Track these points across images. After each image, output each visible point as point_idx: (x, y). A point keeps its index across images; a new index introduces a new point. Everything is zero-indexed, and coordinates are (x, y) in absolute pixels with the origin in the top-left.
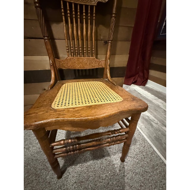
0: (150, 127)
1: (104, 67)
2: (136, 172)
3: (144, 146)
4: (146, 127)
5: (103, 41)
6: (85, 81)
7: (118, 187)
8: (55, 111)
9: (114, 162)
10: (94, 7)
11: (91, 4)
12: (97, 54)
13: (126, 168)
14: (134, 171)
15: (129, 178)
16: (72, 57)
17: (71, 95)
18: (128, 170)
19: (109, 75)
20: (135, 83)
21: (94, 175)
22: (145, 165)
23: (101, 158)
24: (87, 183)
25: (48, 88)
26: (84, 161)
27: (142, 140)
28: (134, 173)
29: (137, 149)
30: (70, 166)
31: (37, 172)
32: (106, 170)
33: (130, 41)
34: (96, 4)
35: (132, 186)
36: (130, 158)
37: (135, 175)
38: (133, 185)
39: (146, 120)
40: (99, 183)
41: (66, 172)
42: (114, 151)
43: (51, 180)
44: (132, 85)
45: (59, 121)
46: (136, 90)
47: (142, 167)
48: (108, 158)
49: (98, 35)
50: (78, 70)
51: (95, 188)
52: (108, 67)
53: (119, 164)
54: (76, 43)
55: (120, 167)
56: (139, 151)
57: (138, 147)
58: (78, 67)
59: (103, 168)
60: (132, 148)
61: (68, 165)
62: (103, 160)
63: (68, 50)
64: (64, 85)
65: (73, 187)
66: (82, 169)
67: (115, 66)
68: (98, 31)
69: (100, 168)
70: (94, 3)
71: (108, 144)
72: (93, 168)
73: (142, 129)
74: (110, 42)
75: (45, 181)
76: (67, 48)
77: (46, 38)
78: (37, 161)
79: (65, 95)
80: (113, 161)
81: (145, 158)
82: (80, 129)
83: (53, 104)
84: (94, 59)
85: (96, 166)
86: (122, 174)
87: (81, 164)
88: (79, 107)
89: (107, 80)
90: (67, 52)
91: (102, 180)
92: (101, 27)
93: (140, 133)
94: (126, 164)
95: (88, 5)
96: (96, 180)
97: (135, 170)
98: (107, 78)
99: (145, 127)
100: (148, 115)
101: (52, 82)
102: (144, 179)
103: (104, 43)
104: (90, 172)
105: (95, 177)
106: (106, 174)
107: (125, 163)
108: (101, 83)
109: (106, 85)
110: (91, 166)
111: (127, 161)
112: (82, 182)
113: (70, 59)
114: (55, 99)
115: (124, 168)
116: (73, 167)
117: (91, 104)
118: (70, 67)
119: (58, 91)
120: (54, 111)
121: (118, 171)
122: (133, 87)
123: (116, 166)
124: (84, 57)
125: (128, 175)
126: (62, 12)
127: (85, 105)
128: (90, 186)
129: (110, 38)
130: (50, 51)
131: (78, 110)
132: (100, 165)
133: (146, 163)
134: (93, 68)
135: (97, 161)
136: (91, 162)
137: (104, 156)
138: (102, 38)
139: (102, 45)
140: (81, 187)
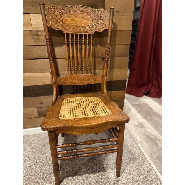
0: (155, 146)
1: (101, 83)
3: (142, 164)
4: (150, 146)
5: (101, 58)
6: (82, 96)
8: (63, 120)
9: (110, 177)
10: (92, 35)
11: (89, 33)
12: (95, 69)
13: (120, 181)
16: (72, 75)
17: (71, 109)
19: (105, 91)
20: (148, 94)
23: (97, 173)
25: (52, 104)
26: (81, 174)
27: (142, 158)
29: (135, 167)
30: (67, 177)
31: (37, 180)
32: (101, 182)
33: (128, 56)
34: (93, 33)
36: (126, 174)
39: (152, 139)
42: (111, 168)
44: (145, 96)
45: (66, 126)
46: (148, 103)
47: (136, 181)
48: (104, 173)
49: (96, 53)
50: (77, 86)
52: (105, 83)
53: (115, 178)
54: (75, 63)
55: (115, 180)
56: (137, 168)
57: (136, 164)
58: (77, 83)
59: (99, 180)
60: (130, 166)
61: (65, 177)
62: (99, 174)
63: (69, 69)
64: (65, 100)
66: (79, 180)
67: (114, 80)
68: (96, 50)
69: (95, 180)
70: (92, 33)
71: (101, 152)
72: (88, 180)
73: (145, 148)
74: (106, 61)
76: (68, 68)
77: (51, 62)
78: (35, 172)
79: (67, 109)
80: (108, 176)
81: (141, 174)
82: (78, 133)
83: (60, 116)
84: (92, 75)
85: (92, 178)
87: (77, 177)
88: (78, 118)
89: (104, 95)
90: (68, 71)
92: (99, 47)
93: (142, 152)
94: (121, 178)
95: (87, 34)
97: (129, 183)
98: (104, 93)
99: (148, 147)
100: (156, 134)
101: (54, 98)
103: (102, 60)
104: (86, 183)
107: (120, 178)
108: (98, 98)
109: (102, 100)
110: (87, 179)
113: (70, 77)
114: (60, 113)
116: (70, 178)
117: (87, 116)
118: (69, 84)
119: (61, 106)
120: (61, 121)
121: (112, 184)
122: (144, 100)
123: (111, 180)
124: (82, 74)
126: (65, 39)
127: (82, 117)
129: (106, 59)
130: (54, 72)
131: (77, 120)
132: (95, 178)
133: (141, 178)
134: (91, 84)
135: (92, 175)
136: (87, 175)
137: (100, 171)
138: (99, 55)
139: (100, 61)
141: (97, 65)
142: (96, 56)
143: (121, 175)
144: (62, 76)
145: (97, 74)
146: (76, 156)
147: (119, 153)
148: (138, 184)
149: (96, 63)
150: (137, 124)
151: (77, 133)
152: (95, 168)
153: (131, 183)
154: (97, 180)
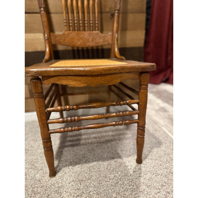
1: (111, 43)
2: (157, 173)
5: (109, 14)
7: (130, 186)
9: (127, 164)
13: (143, 169)
15: (147, 178)
16: (71, 32)
18: (146, 172)
20: (167, 81)
21: (99, 174)
23: (108, 160)
24: (89, 181)
26: (86, 162)
28: (155, 174)
29: (162, 152)
30: (67, 166)
32: (115, 171)
35: (149, 186)
36: (150, 160)
37: (155, 176)
38: (151, 185)
40: (105, 182)
41: (61, 171)
42: (128, 154)
43: (41, 178)
44: (163, 84)
46: (168, 90)
47: (166, 168)
48: (119, 160)
49: (103, 7)
51: (99, 186)
55: (135, 168)
56: (164, 153)
59: (112, 169)
60: (155, 150)
61: (63, 166)
62: (112, 162)
63: (66, 23)
64: (61, 61)
65: (70, 185)
66: (83, 170)
68: (103, 2)
69: (107, 168)
72: (97, 168)
74: (117, 11)
75: (33, 178)
80: (125, 163)
85: (102, 167)
86: (138, 175)
87: (80, 165)
90: (65, 25)
91: (110, 179)
94: (144, 166)
96: (101, 179)
97: (156, 171)
103: (111, 17)
104: (93, 172)
105: (100, 177)
106: (114, 175)
107: (142, 165)
110: (95, 167)
111: (146, 163)
112: (82, 181)
113: (68, 35)
115: (141, 169)
116: (70, 167)
121: (131, 172)
123: (129, 167)
124: (85, 31)
125: (145, 176)
128: (93, 184)
129: (116, 8)
132: (107, 166)
135: (102, 162)
136: (95, 163)
137: (113, 158)
138: (107, 10)
139: (108, 19)
140: (81, 185)
141: (104, 24)
142: (103, 10)
143: (144, 162)
144: (57, 33)
146: (77, 127)
147: (140, 124)
148: (170, 171)
151: (77, 83)
152: (105, 155)
153: (159, 170)
154: (109, 168)
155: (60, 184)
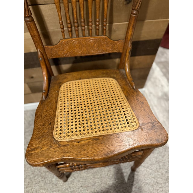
2: (146, 182)
8: (59, 144)
14: (144, 181)
16: (70, 39)
21: (101, 181)
22: (158, 176)
28: (144, 183)
29: (154, 159)
31: (42, 174)
32: (113, 178)
41: (71, 176)
43: (57, 182)
52: (128, 54)
53: (129, 172)
55: (130, 176)
58: (80, 52)
63: (63, 28)
67: (142, 39)
69: (107, 175)
72: (99, 175)
74: (135, 12)
75: (51, 182)
77: (28, 19)
80: (122, 170)
81: (160, 169)
83: (55, 132)
84: (106, 39)
85: (103, 173)
86: (131, 183)
88: (84, 140)
89: (124, 72)
94: (137, 173)
102: (153, 189)
103: (125, 2)
106: (113, 182)
112: (88, 187)
113: (67, 43)
117: (98, 134)
118: (67, 55)
131: (83, 145)
134: (104, 53)
136: (98, 169)
139: (121, 6)
140: (87, 191)
145: (115, 31)
148: (156, 181)
149: (115, 9)
150: (160, 94)
153: (148, 179)
154: (109, 175)
155: (72, 189)
